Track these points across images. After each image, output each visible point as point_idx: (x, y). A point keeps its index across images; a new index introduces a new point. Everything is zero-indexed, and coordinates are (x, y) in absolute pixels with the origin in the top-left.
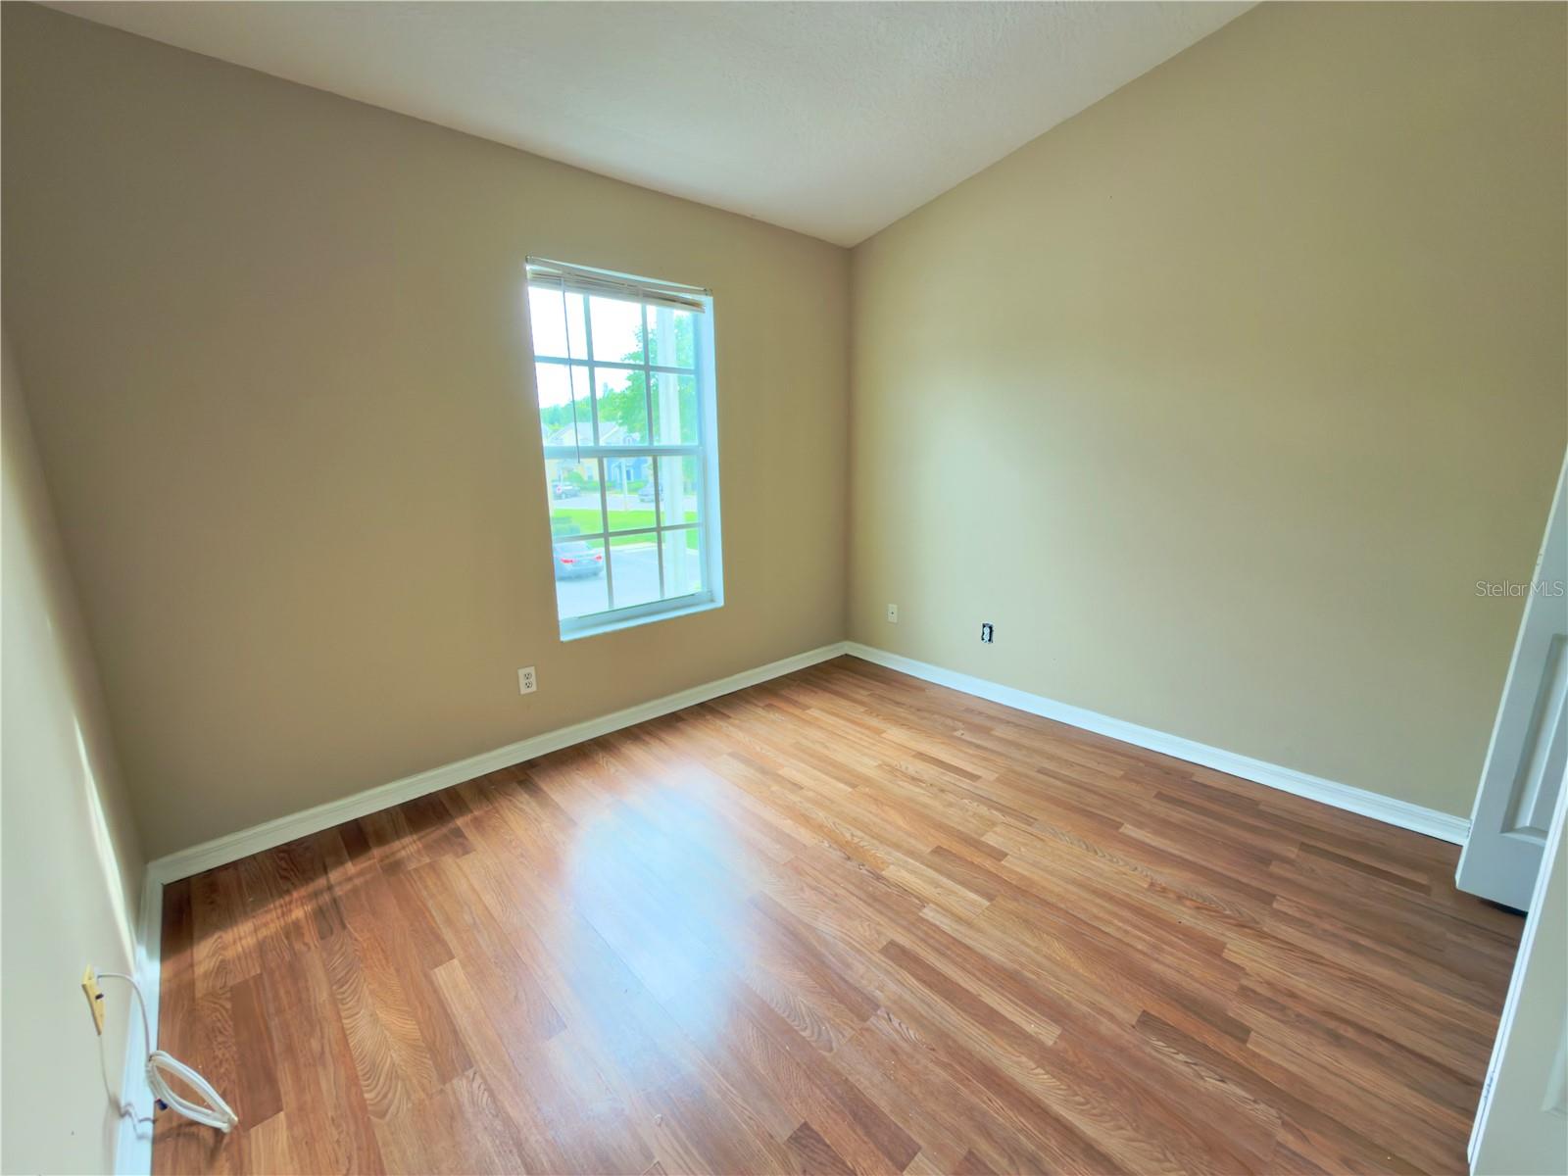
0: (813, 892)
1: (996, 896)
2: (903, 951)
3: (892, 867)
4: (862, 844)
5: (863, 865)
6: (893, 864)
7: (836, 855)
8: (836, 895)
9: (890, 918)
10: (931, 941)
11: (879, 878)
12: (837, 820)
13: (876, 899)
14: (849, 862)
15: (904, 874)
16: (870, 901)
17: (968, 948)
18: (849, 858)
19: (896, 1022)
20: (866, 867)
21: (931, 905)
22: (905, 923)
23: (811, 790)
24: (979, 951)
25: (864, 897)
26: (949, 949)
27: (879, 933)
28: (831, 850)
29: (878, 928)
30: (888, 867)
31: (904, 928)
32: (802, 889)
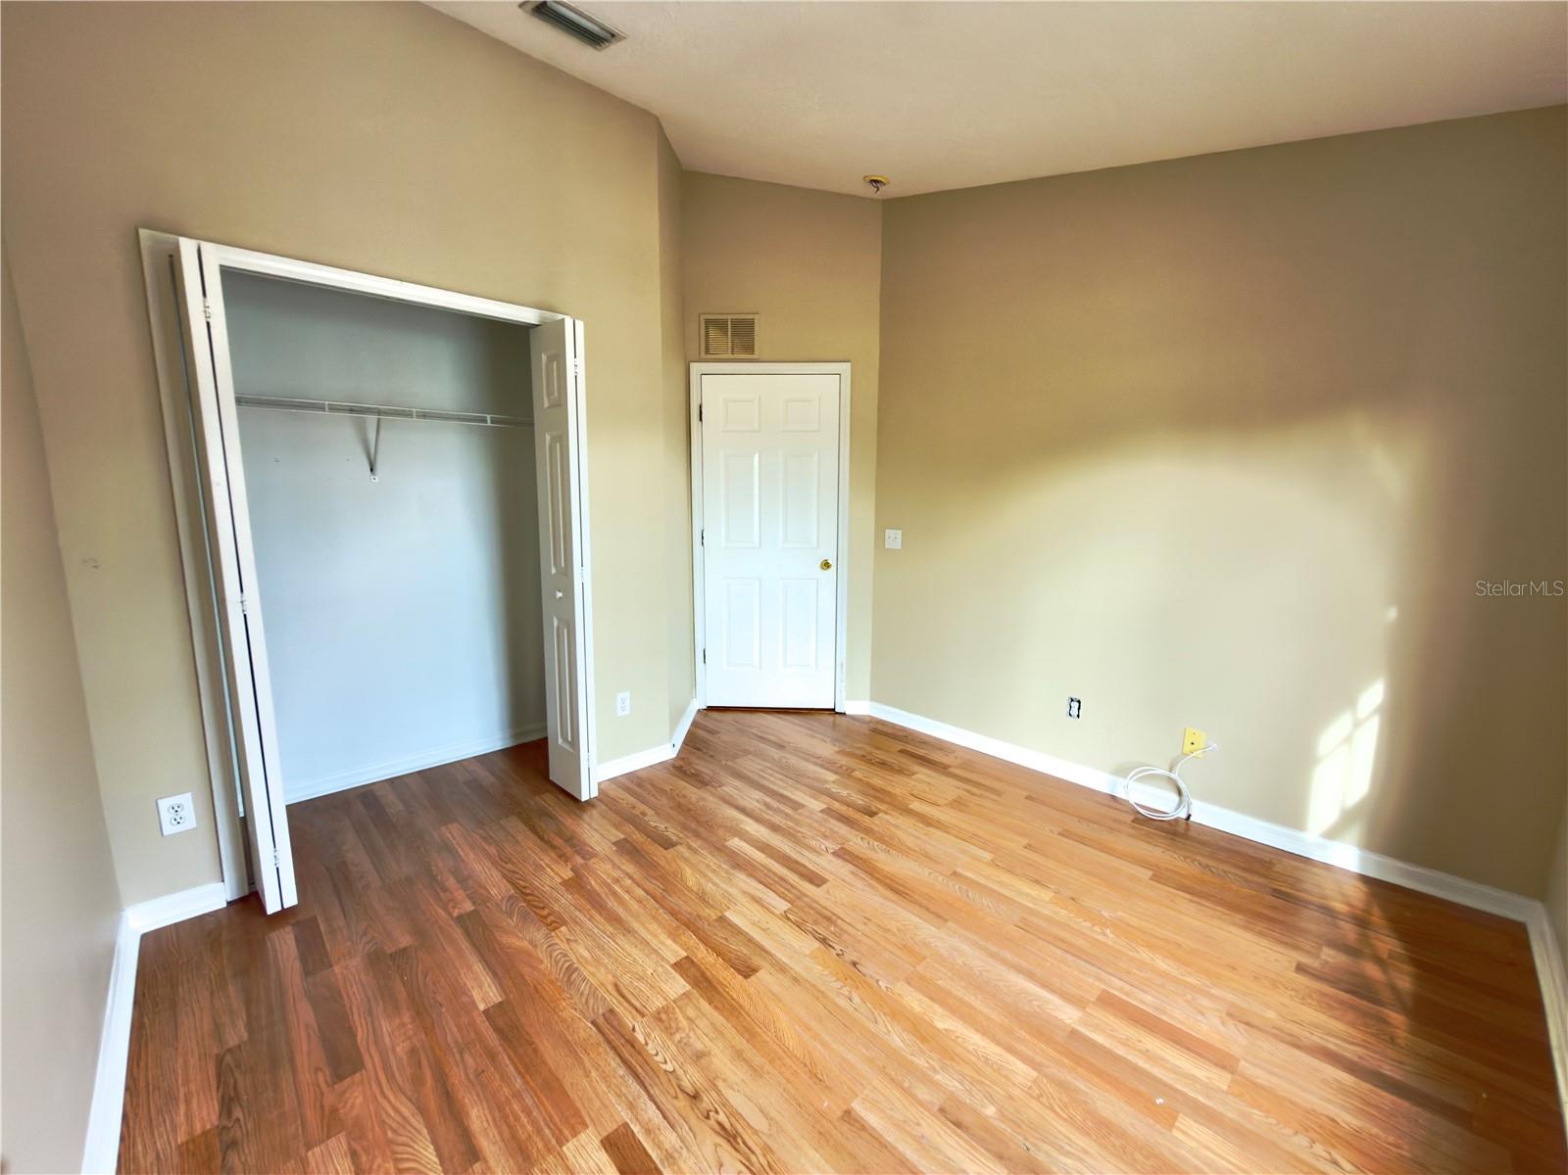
0: (889, 927)
1: (716, 920)
2: (811, 882)
3: (808, 952)
4: (838, 985)
5: (838, 955)
6: (806, 956)
7: (869, 968)
8: (865, 924)
9: (818, 904)
10: (788, 887)
11: (824, 941)
12: (870, 1026)
13: (828, 919)
14: (854, 959)
15: (796, 944)
16: (834, 918)
17: (761, 882)
18: (854, 964)
19: (823, 847)
20: (834, 952)
21: (778, 913)
22: (806, 899)
23: (921, 1103)
24: (754, 881)
25: (839, 922)
26: (776, 882)
27: (828, 892)
28: (877, 977)
29: (827, 896)
30: (812, 952)
31: (806, 896)
32: (899, 930)
